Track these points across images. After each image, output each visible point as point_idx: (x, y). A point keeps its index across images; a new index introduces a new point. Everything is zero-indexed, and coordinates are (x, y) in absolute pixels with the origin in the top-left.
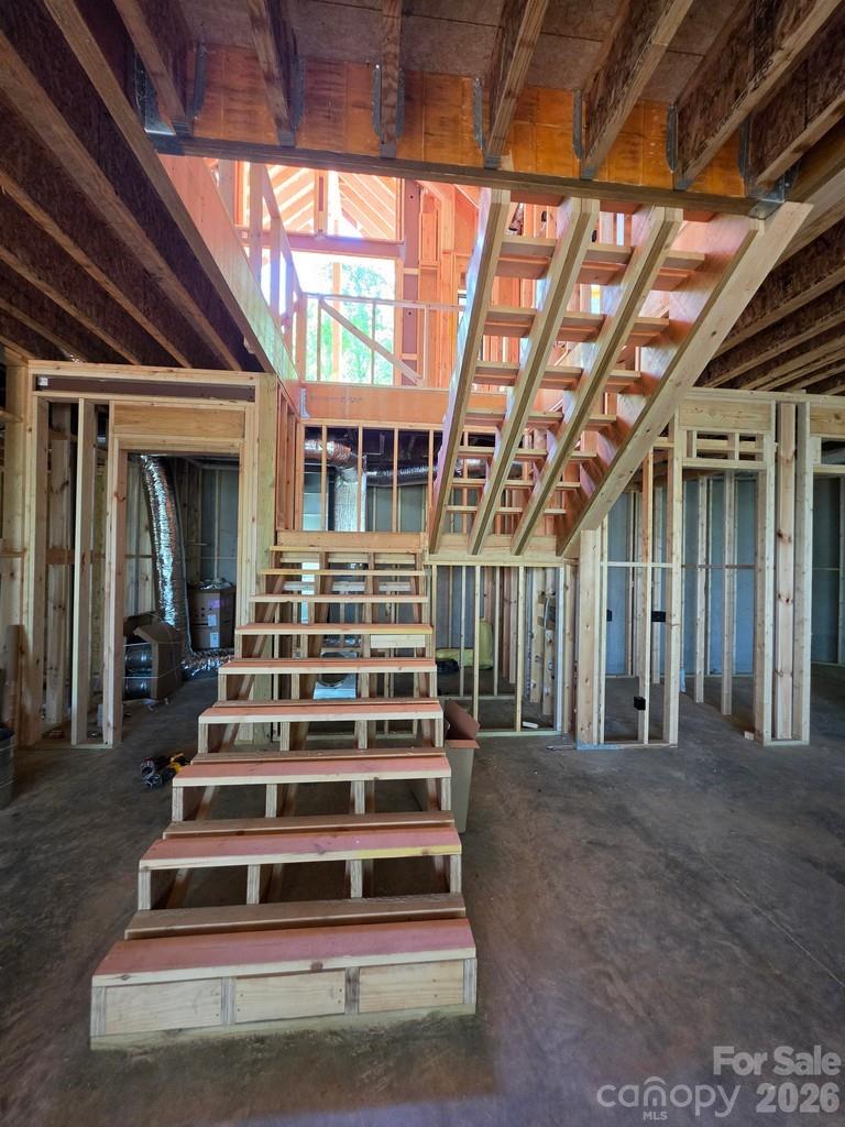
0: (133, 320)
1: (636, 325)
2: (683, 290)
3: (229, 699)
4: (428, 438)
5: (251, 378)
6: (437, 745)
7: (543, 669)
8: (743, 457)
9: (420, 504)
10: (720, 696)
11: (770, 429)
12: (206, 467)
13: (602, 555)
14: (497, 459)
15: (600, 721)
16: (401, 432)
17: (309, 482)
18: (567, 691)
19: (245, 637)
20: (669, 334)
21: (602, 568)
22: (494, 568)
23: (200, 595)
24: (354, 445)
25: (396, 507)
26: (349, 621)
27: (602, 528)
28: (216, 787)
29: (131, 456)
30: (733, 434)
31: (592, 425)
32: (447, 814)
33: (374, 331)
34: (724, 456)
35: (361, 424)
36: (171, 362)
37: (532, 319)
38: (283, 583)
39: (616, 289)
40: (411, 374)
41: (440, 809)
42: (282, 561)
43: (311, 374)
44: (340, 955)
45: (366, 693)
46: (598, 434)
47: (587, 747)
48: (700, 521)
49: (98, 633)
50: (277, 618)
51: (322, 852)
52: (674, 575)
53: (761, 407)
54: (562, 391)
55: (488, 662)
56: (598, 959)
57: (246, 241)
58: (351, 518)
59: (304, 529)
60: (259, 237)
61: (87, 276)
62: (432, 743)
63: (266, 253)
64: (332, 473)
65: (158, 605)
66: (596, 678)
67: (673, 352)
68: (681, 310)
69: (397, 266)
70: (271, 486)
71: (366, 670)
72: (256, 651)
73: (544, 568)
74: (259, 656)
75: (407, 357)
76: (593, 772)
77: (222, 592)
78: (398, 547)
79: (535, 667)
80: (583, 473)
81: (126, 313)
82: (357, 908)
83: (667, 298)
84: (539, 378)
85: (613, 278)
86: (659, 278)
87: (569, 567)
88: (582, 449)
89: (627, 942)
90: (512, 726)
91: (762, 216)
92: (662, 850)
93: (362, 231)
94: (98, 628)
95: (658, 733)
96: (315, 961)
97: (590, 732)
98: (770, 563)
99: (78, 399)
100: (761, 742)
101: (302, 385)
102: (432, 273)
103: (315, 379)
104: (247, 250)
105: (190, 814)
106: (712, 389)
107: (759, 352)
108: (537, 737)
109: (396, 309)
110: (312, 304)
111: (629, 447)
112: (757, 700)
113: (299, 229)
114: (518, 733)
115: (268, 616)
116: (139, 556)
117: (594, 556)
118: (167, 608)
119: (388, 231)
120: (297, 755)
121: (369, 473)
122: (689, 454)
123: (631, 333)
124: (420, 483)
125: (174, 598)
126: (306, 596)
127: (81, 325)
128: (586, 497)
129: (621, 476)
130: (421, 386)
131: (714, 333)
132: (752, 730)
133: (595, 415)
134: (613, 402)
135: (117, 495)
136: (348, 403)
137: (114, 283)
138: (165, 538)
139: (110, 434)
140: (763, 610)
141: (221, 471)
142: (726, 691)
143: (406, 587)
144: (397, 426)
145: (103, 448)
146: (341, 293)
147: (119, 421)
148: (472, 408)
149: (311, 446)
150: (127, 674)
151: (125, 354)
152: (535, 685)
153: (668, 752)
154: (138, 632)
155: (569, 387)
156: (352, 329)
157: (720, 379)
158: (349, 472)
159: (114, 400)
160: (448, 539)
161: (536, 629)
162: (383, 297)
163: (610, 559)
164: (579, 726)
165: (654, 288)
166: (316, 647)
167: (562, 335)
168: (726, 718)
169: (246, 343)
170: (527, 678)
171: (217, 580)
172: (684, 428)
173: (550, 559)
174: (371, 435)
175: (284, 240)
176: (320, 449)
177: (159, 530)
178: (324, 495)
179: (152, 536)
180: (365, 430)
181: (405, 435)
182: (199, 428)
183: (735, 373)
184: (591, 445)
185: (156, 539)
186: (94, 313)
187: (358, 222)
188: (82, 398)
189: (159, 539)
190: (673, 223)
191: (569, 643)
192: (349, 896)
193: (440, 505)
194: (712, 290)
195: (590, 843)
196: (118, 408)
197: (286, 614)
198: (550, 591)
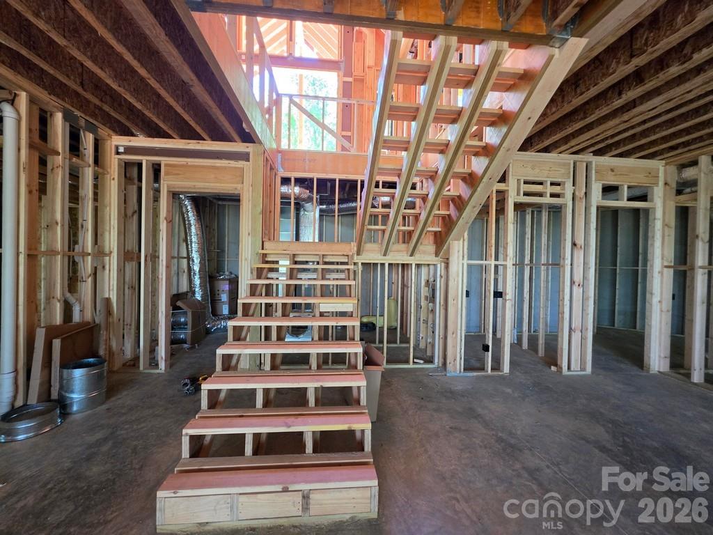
0: (176, 111)
1: (481, 113)
2: (511, 91)
3: (234, 340)
4: (357, 184)
5: (248, 147)
6: (359, 368)
7: (427, 327)
8: (552, 195)
9: (353, 225)
10: (537, 345)
11: (569, 178)
12: (220, 203)
13: (463, 257)
14: (397, 196)
15: (461, 358)
16: (340, 181)
17: (283, 212)
18: (441, 340)
19: (244, 304)
20: (502, 119)
21: (463, 264)
22: (398, 264)
23: (216, 282)
24: (311, 189)
25: (337, 227)
26: (308, 295)
27: (464, 240)
28: (228, 389)
29: (175, 195)
30: (547, 181)
31: (456, 176)
32: (363, 407)
33: (323, 118)
34: (540, 195)
35: (315, 176)
36: (198, 137)
37: (417, 109)
38: (267, 273)
39: (469, 91)
40: (347, 144)
41: (359, 404)
42: (266, 259)
43: (284, 145)
44: (299, 482)
45: (316, 338)
46: (461, 181)
47: (453, 374)
48: (527, 236)
49: (154, 305)
50: (264, 294)
51: (289, 427)
52: (508, 269)
53: (564, 165)
54: (438, 155)
55: (394, 324)
56: (451, 490)
57: (244, 61)
58: (310, 234)
59: (281, 240)
60: (252, 58)
61: (147, 85)
62: (355, 367)
63: (256, 68)
64: (298, 207)
65: (191, 287)
66: (459, 332)
67: (505, 130)
68: (509, 104)
69: (338, 76)
70: (260, 213)
71: (317, 323)
72: (251, 312)
73: (429, 265)
74: (253, 315)
75: (344, 133)
76: (456, 388)
77: (229, 280)
78: (336, 251)
79: (422, 326)
80: (452, 205)
81: (171, 107)
82: (310, 458)
83: (502, 97)
84: (422, 146)
85: (468, 84)
86: (495, 84)
87: (443, 264)
88: (452, 190)
89: (470, 482)
90: (407, 362)
91: (557, 46)
92: (494, 433)
93: (318, 54)
94: (155, 302)
95: (497, 365)
96: (284, 486)
97: (455, 365)
98: (568, 262)
99: (142, 160)
100: (561, 372)
101: (279, 151)
102: (361, 81)
103: (287, 147)
104: (244, 67)
105: (212, 405)
106: (533, 153)
107: (561, 130)
108: (423, 368)
109: (338, 103)
110: (285, 101)
111: (479, 189)
112: (559, 347)
113: (277, 52)
114: (411, 366)
115: (258, 292)
116: (179, 258)
117: (458, 257)
118: (196, 290)
119: (333, 54)
120: (275, 373)
121: (321, 207)
122: (518, 194)
123: (478, 118)
124: (352, 213)
125: (200, 284)
126: (281, 280)
127: (144, 114)
128: (453, 220)
129: (474, 207)
130: (353, 152)
131: (529, 118)
132: (556, 365)
133: (458, 169)
134: (469, 161)
135: (166, 218)
136: (307, 162)
137: (165, 89)
138: (195, 247)
139: (162, 181)
140: (563, 291)
141: (229, 205)
142: (541, 341)
143: (343, 276)
144: (337, 177)
145: (157, 191)
146: (304, 93)
147: (167, 174)
148: (381, 164)
149: (284, 189)
150: (173, 329)
151: (170, 132)
152: (422, 338)
153: (503, 378)
154: (179, 304)
155: (442, 152)
156: (310, 116)
157: (538, 147)
158: (308, 205)
159: (164, 160)
160: (368, 246)
161: (423, 303)
162: (330, 96)
163: (468, 259)
164: (448, 362)
165: (492, 90)
166: (287, 310)
167: (436, 120)
168: (541, 358)
169: (244, 125)
170: (417, 333)
171: (227, 273)
172: (515, 177)
173: (431, 259)
174: (322, 183)
175: (267, 60)
176: (290, 191)
177: (191, 242)
178: (293, 220)
179: (187, 245)
180: (318, 180)
181: (343, 183)
182: (216, 178)
183: (547, 143)
184: (456, 188)
185: (189, 247)
186: (152, 106)
187: (315, 48)
188: (144, 159)
189: (192, 247)
190: (502, 51)
191: (443, 311)
192: (305, 452)
193: (363, 225)
194: (527, 92)
195: (451, 428)
196: (166, 165)
197: (269, 290)
198: (432, 280)
